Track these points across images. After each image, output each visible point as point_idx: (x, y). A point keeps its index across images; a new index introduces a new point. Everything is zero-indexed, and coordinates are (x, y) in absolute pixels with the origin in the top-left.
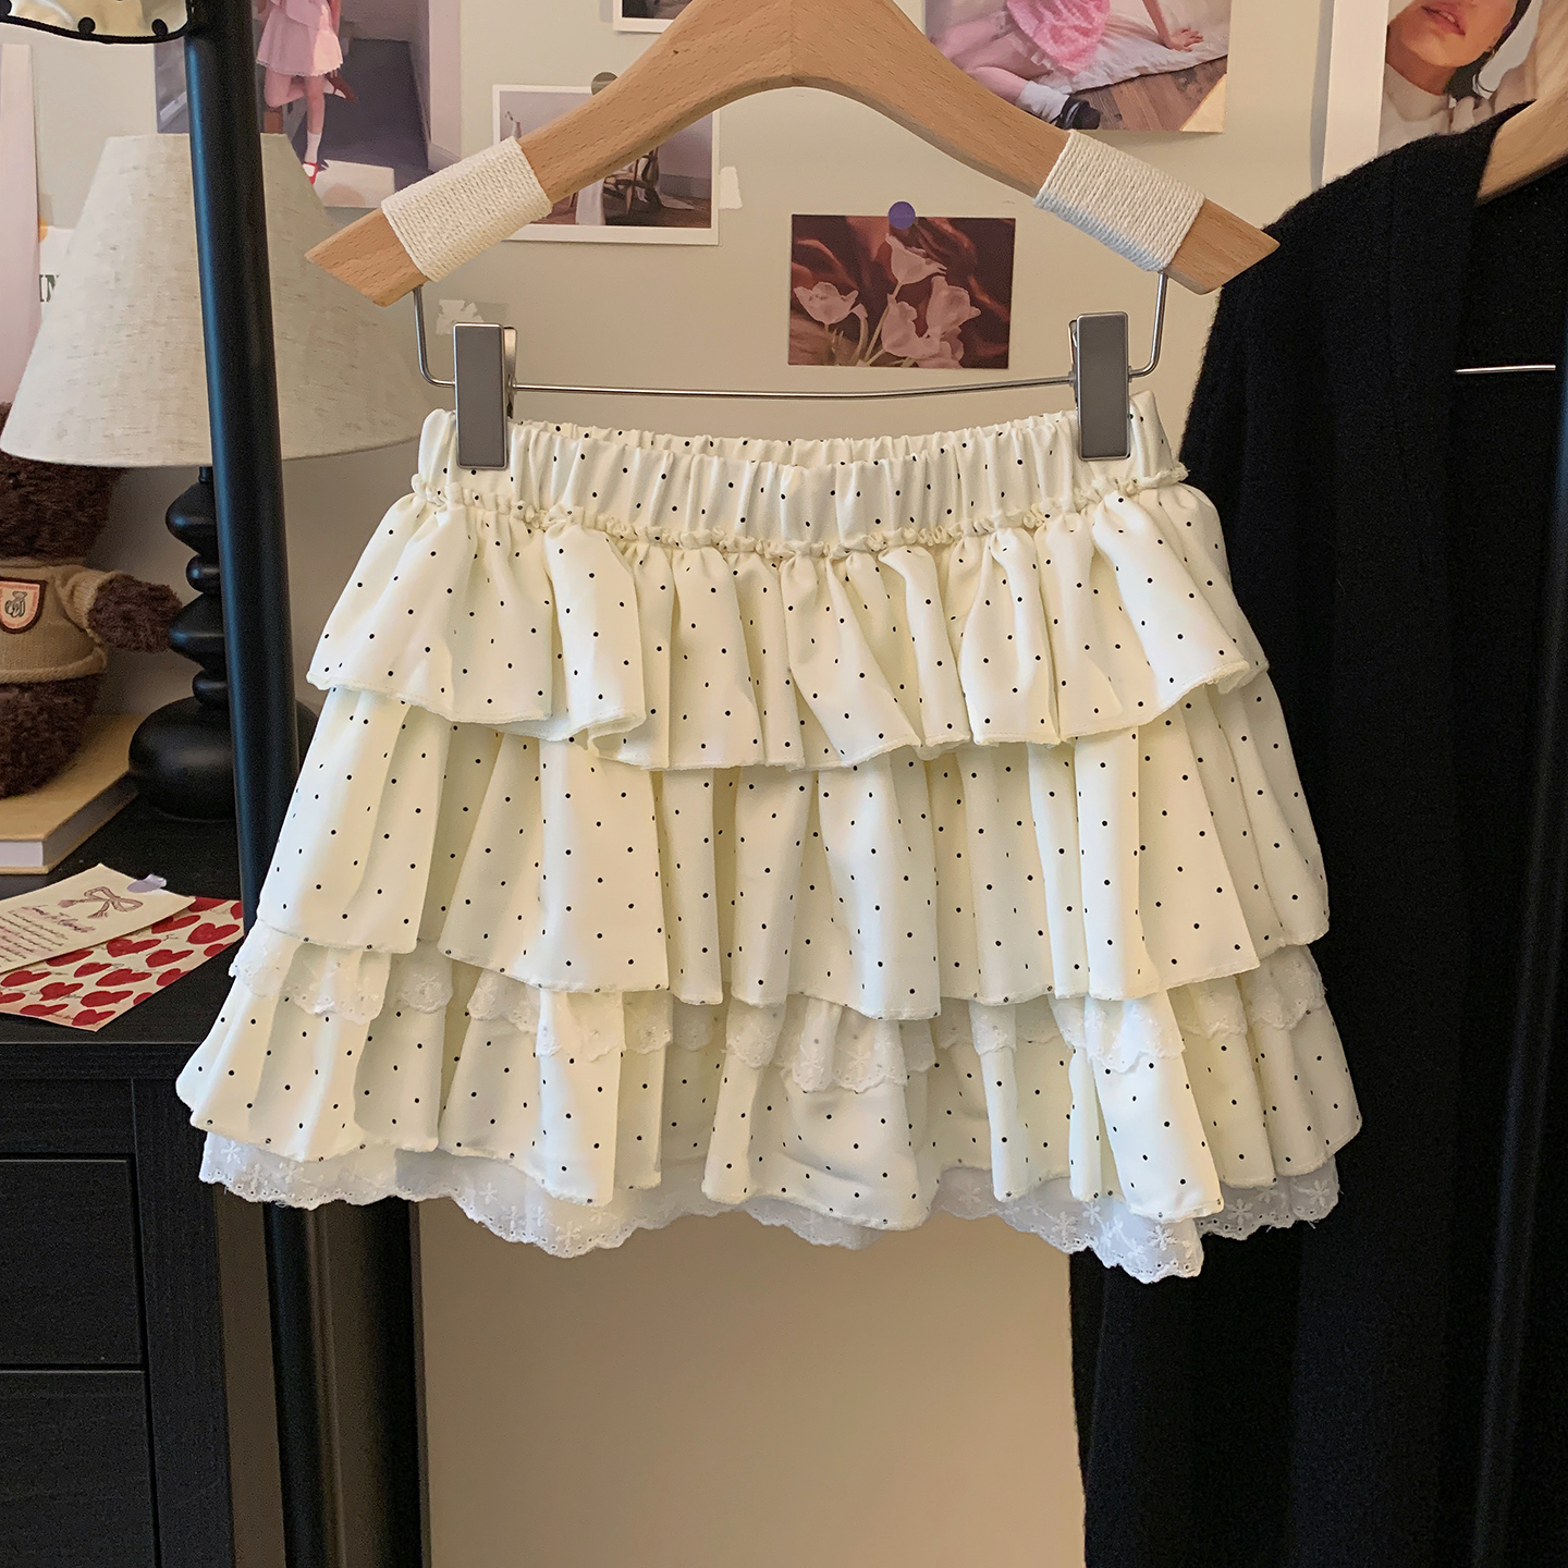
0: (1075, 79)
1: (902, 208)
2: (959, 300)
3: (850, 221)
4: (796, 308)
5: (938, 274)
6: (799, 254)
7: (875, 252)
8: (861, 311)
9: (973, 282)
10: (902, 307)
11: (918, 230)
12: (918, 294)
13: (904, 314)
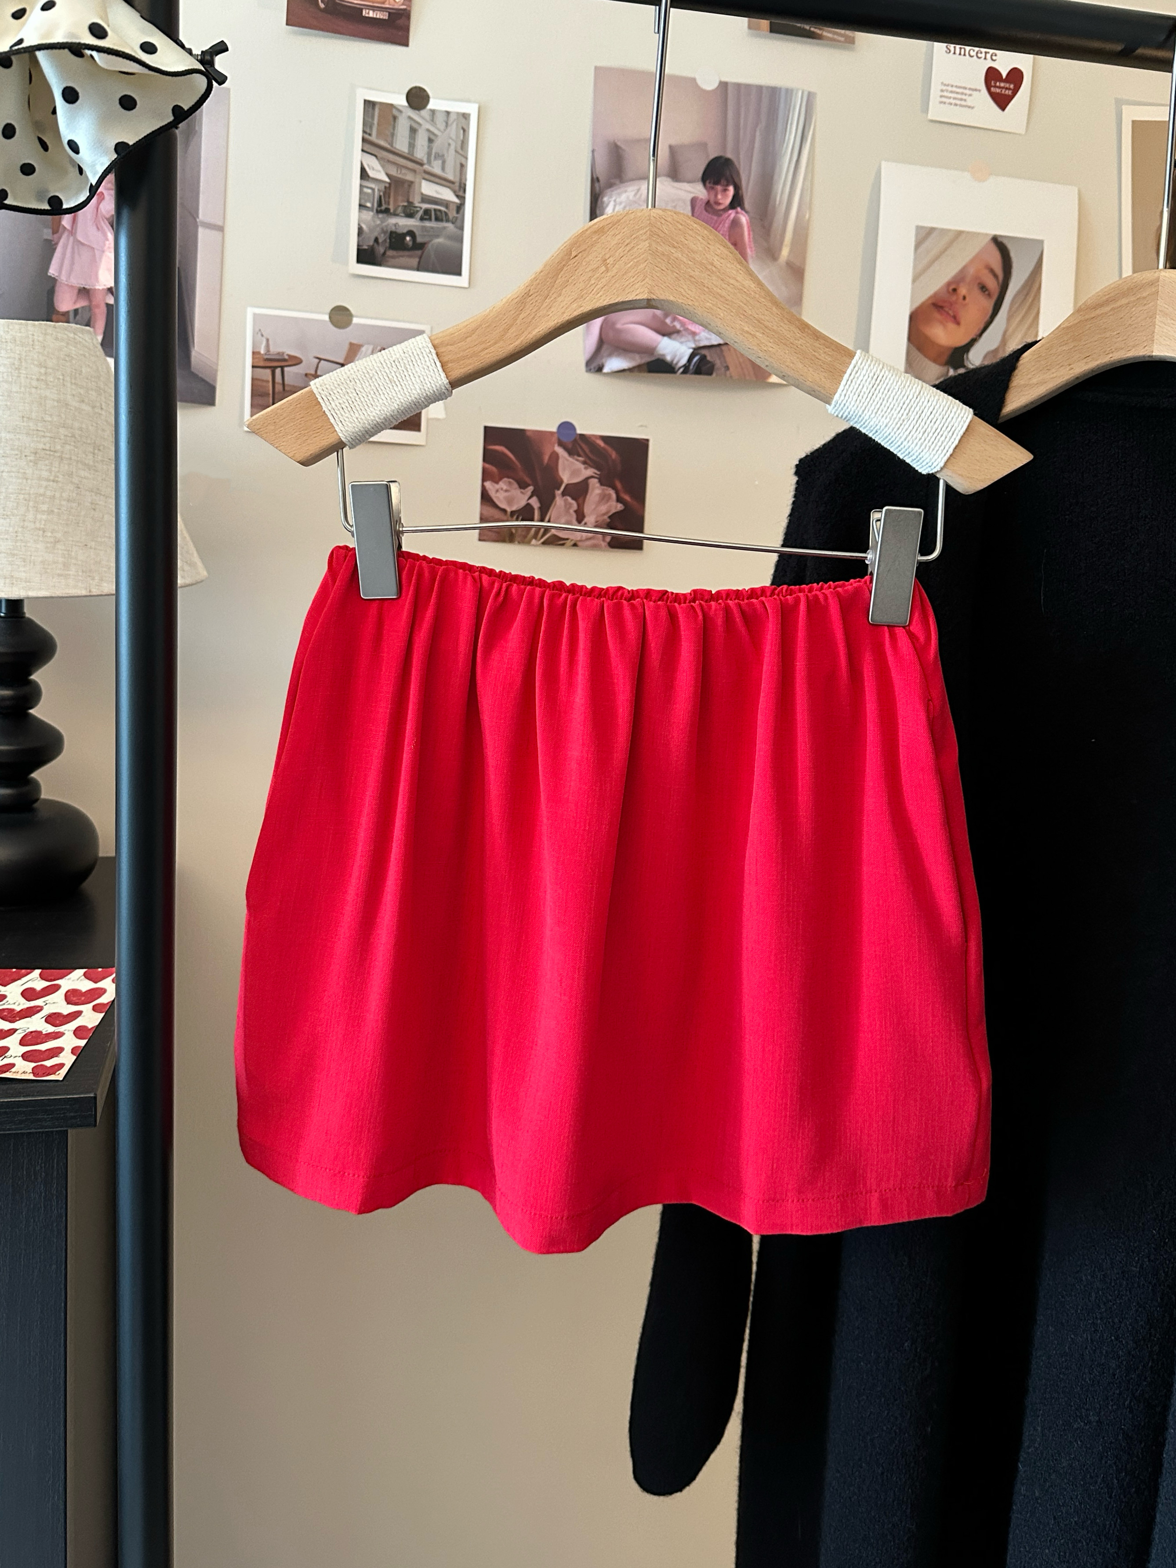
0: (697, 338)
1: (566, 427)
2: (610, 496)
3: (528, 434)
4: (486, 498)
5: (592, 477)
6: (488, 456)
7: (546, 458)
8: (535, 503)
9: (619, 485)
10: (566, 501)
11: (579, 445)
12: (578, 491)
13: (568, 506)
